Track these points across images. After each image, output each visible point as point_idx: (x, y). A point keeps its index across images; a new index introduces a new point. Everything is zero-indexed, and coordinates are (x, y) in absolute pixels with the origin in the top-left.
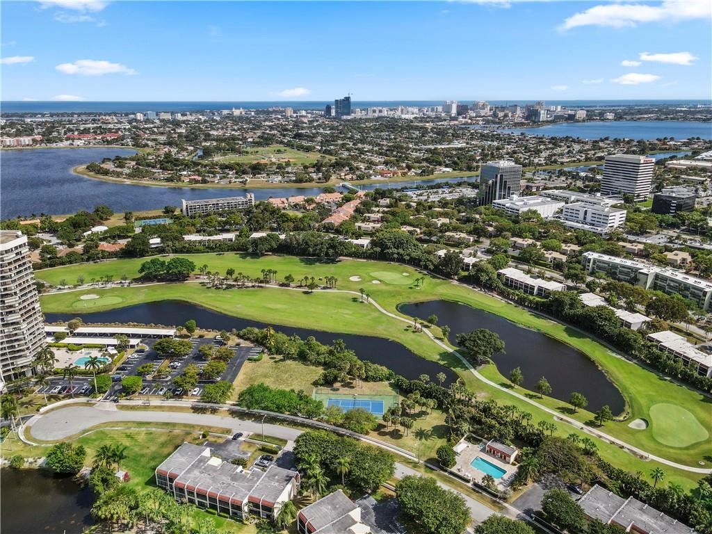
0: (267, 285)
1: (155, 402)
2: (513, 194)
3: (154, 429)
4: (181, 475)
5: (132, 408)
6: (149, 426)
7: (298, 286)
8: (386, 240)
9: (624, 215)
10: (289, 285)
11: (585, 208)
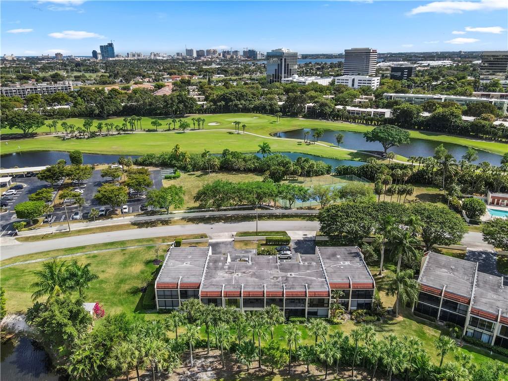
0: (134, 132)
1: (75, 226)
2: (293, 74)
3: (95, 252)
4: (202, 282)
5: (44, 237)
6: (84, 250)
7: (165, 131)
8: (227, 95)
9: (379, 81)
10: (156, 131)
11: (353, 77)
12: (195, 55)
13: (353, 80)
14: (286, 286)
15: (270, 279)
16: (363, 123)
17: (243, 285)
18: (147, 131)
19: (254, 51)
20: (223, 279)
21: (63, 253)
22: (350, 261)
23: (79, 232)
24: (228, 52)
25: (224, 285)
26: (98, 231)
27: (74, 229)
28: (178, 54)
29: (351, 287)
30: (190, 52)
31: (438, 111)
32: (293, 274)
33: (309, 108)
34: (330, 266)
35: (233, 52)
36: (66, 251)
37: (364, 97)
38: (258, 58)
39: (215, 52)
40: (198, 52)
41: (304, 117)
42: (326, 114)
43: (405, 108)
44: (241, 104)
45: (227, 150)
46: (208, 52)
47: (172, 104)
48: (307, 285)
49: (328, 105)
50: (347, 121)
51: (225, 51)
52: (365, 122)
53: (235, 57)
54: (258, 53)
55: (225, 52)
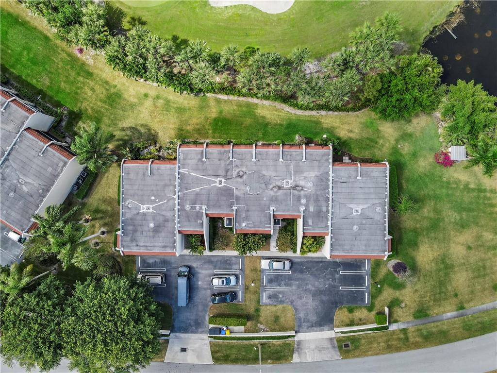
4: (331, 166)
14: (229, 158)
15: (248, 172)
17: (281, 160)
20: (305, 174)
22: (138, 214)
25: (304, 160)
32: (217, 185)
34: (168, 201)
48: (204, 159)
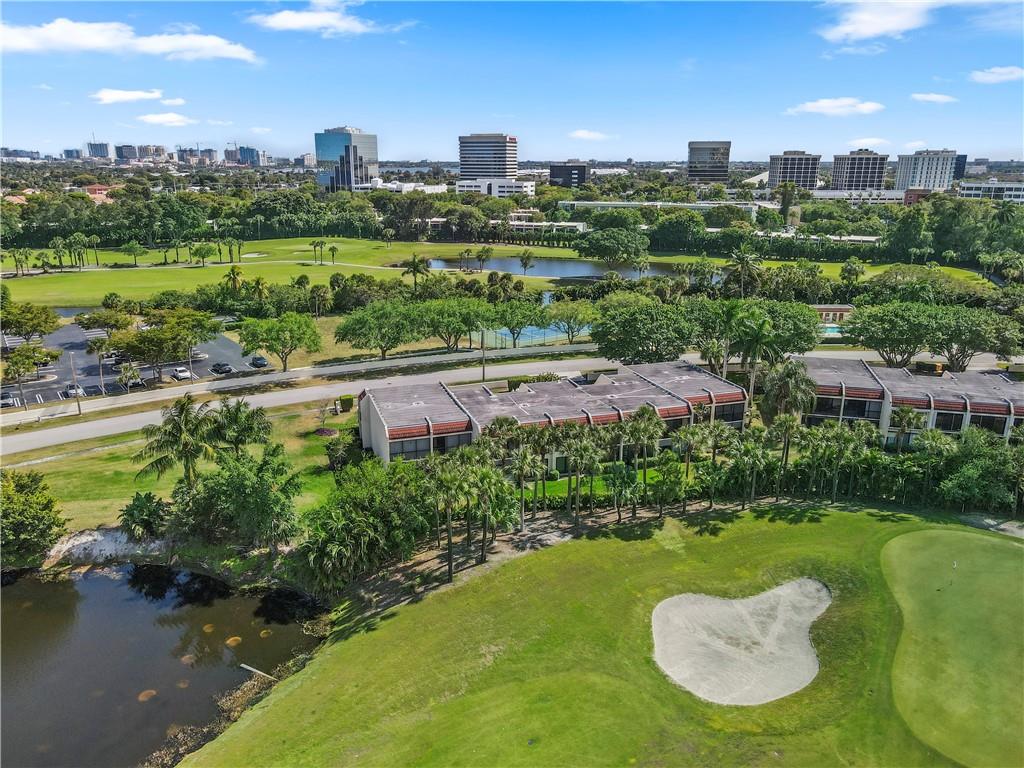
0: (82, 270)
4: (473, 418)
5: (21, 428)
7: (156, 265)
8: (267, 202)
9: (533, 188)
10: (135, 266)
11: (488, 181)
12: (112, 155)
13: (490, 187)
16: (543, 245)
17: (547, 413)
18: (111, 267)
19: (253, 150)
20: (505, 412)
21: (97, 444)
22: (688, 375)
23: (104, 414)
24: (191, 151)
25: (515, 417)
26: (149, 408)
27: (87, 411)
28: (69, 153)
29: (714, 401)
30: (99, 149)
31: (661, 219)
33: (435, 226)
34: (664, 383)
35: (202, 152)
36: (102, 440)
37: (521, 211)
38: (261, 164)
39: (158, 151)
40: (119, 150)
41: (431, 239)
42: (471, 233)
43: (616, 214)
44: (300, 219)
45: (338, 274)
46: (144, 151)
47: (149, 217)
49: (474, 217)
50: (513, 243)
51: (183, 148)
52: (545, 243)
53: (208, 162)
54: (261, 153)
55: (185, 151)
